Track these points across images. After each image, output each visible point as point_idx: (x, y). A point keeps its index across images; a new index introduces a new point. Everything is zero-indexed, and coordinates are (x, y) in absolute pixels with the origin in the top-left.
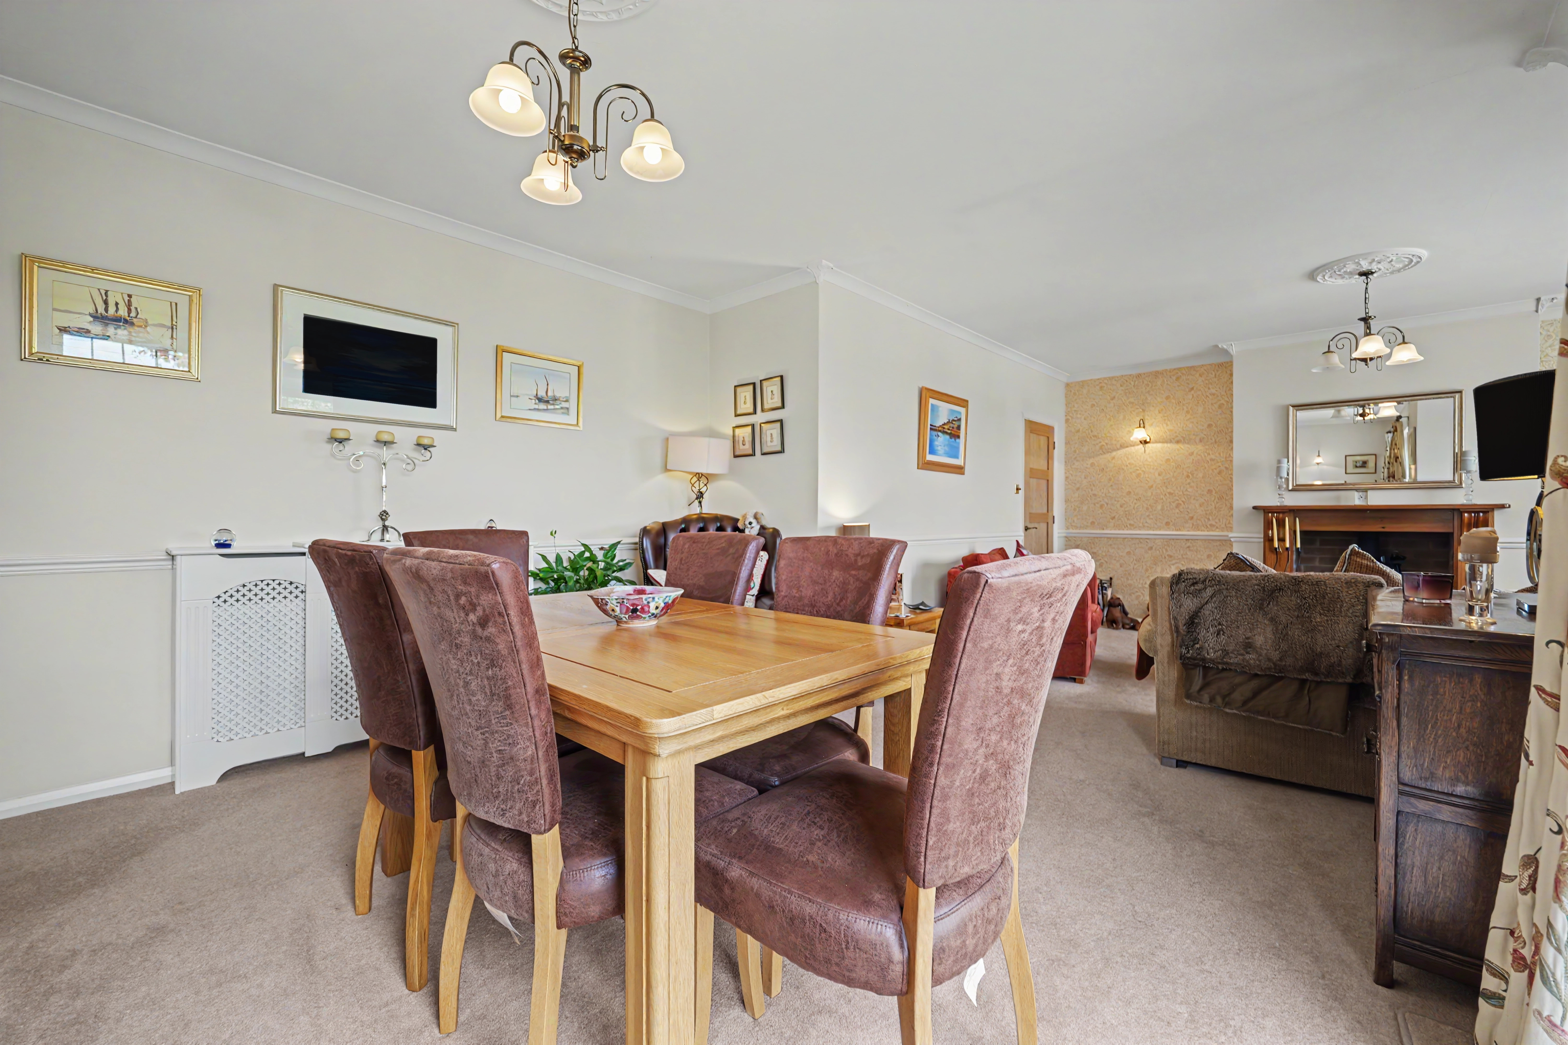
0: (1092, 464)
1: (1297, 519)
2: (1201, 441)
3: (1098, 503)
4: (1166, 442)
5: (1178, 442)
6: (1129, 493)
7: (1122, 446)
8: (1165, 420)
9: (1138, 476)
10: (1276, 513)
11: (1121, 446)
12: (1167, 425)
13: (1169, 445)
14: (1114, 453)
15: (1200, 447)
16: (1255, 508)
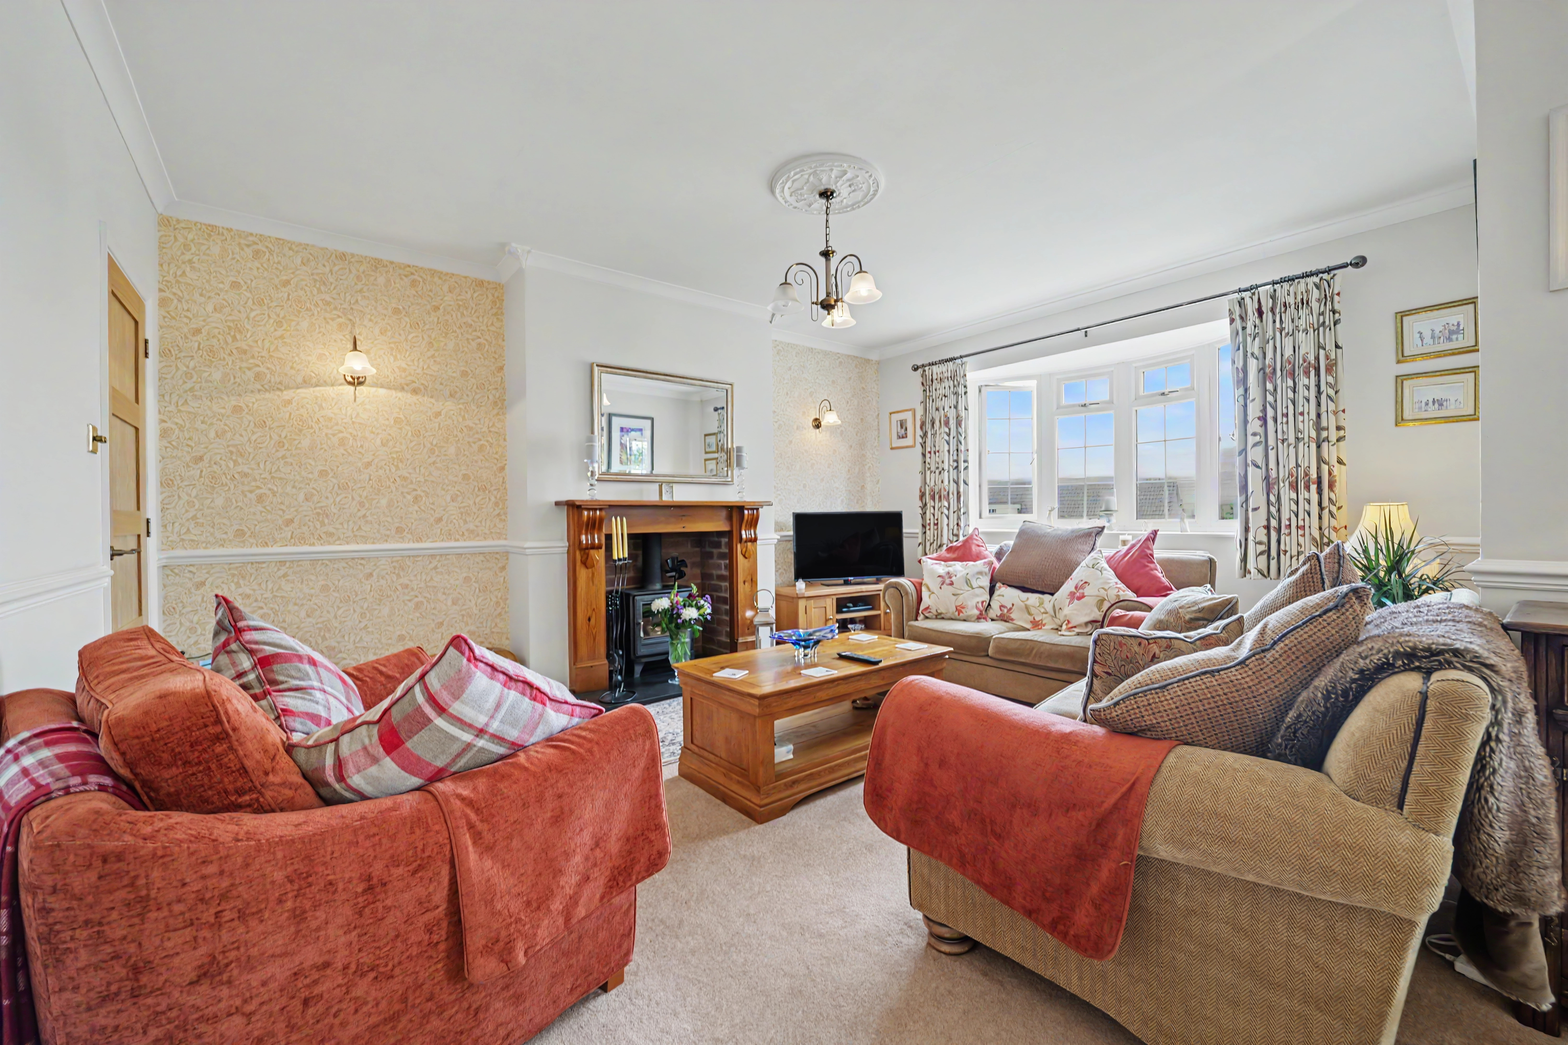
0: (237, 409)
1: (624, 519)
2: (451, 395)
3: (251, 492)
4: (395, 389)
5: (415, 391)
6: (323, 473)
7: (306, 383)
8: (392, 349)
9: (342, 442)
10: (592, 509)
11: (305, 381)
12: (395, 359)
13: (400, 394)
14: (287, 394)
15: (450, 405)
16: (557, 504)
